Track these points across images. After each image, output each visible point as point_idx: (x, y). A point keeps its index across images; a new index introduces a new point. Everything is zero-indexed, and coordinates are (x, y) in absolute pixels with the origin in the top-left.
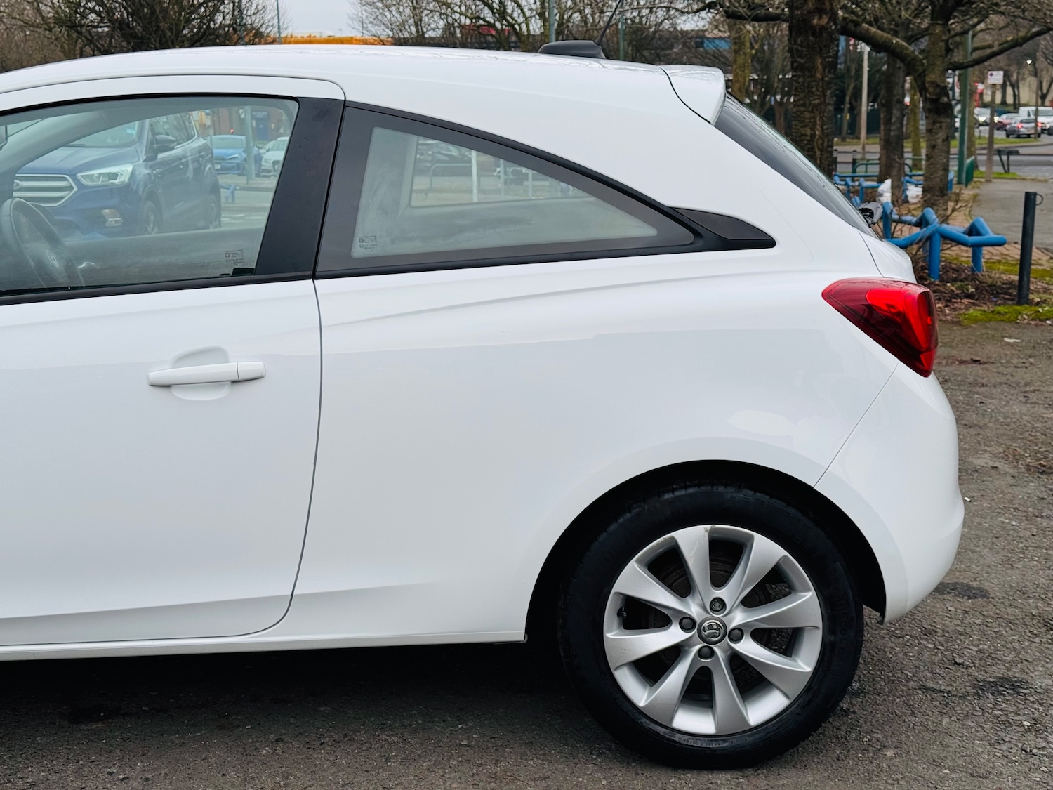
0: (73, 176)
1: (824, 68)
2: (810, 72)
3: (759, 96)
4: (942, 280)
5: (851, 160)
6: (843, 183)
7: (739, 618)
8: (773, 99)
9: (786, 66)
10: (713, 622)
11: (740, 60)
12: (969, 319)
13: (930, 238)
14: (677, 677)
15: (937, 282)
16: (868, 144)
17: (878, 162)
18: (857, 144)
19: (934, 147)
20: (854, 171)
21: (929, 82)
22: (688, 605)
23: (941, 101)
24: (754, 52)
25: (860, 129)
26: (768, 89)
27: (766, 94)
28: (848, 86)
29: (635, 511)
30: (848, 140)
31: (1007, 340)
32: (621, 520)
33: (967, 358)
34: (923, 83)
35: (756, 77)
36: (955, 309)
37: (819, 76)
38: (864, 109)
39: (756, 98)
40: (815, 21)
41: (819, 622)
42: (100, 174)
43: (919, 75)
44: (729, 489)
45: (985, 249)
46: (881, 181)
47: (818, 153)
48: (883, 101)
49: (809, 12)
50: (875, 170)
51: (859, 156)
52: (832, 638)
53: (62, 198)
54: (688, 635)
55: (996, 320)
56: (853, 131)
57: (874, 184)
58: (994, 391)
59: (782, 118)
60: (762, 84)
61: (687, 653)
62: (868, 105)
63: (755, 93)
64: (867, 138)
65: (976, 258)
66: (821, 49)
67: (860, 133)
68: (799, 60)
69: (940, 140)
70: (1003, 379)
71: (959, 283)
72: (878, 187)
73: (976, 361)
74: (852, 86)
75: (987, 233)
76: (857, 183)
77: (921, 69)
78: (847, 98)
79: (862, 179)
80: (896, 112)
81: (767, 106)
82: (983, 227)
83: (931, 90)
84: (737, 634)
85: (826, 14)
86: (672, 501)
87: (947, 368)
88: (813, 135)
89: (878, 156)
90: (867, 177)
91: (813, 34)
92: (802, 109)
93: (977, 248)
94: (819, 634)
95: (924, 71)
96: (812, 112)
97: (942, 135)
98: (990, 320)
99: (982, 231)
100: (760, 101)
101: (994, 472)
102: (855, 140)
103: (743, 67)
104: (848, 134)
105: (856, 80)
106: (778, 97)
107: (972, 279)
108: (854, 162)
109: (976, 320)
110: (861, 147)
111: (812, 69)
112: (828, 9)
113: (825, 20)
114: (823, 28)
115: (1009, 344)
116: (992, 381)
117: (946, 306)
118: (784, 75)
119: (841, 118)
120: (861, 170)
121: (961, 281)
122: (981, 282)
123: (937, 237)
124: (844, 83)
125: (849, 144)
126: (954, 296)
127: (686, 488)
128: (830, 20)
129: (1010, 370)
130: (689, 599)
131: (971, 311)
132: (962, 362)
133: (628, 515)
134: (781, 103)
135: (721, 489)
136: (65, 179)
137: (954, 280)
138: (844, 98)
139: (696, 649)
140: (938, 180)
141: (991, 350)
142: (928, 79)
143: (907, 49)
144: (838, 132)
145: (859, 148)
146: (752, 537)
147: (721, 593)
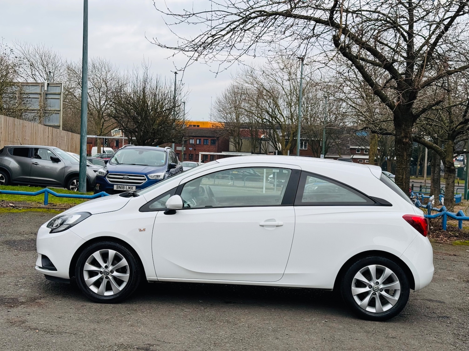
0: (146, 176)
1: (407, 156)
2: (402, 156)
3: (380, 156)
4: (447, 230)
5: (419, 186)
6: (415, 195)
7: (381, 286)
8: (386, 158)
9: (392, 145)
10: (376, 287)
11: (373, 142)
12: (455, 244)
13: (443, 216)
14: (367, 299)
15: (445, 231)
16: (427, 180)
17: (430, 187)
18: (422, 179)
19: (448, 184)
20: (421, 191)
21: (447, 161)
22: (371, 283)
23: (451, 168)
24: (379, 139)
25: (424, 173)
26: (384, 154)
27: (383, 155)
28: (419, 155)
29: (360, 260)
30: (419, 177)
31: (467, 251)
32: (357, 262)
33: (452, 254)
34: (445, 161)
35: (379, 148)
36: (451, 240)
37: (405, 158)
38: (426, 165)
39: (379, 157)
40: (404, 140)
41: (400, 288)
42: (154, 175)
43: (443, 158)
44: (381, 257)
45: (463, 222)
46: (431, 196)
47: (404, 184)
48: (432, 164)
49: (402, 137)
50: (429, 191)
51: (423, 185)
52: (403, 292)
53: (142, 183)
54: (370, 289)
55: (465, 245)
56: (421, 173)
57: (428, 196)
58: (459, 263)
59: (390, 166)
60: (382, 152)
61: (370, 293)
62: (428, 163)
63: (379, 155)
64: (427, 177)
65: (460, 225)
66: (406, 149)
67: (424, 175)
68: (398, 152)
69: (451, 182)
70: (463, 260)
71: (453, 232)
72: (429, 198)
73: (455, 255)
74: (421, 155)
75: (463, 216)
76: (421, 196)
77: (444, 157)
78: (419, 160)
79: (423, 194)
80: (437, 169)
81: (384, 161)
82: (462, 213)
83: (447, 164)
84: (381, 290)
85: (408, 138)
86: (368, 259)
87: (445, 256)
88: (403, 178)
89: (430, 185)
90: (425, 194)
91: (403, 144)
92: (399, 169)
93: (460, 220)
94: (400, 291)
95: (445, 157)
96: (402, 170)
97: (451, 180)
98: (463, 245)
99: (462, 215)
100: (380, 158)
101: (453, 281)
102: (422, 178)
103: (374, 145)
104: (419, 174)
105: (423, 152)
106: (389, 157)
107: (458, 231)
108: (421, 187)
109: (458, 244)
110: (424, 180)
111: (403, 156)
112: (409, 136)
113: (407, 140)
114: (407, 143)
115: (467, 252)
116: (459, 261)
117: (448, 239)
118: (391, 149)
119: (416, 168)
120: (423, 190)
121: (454, 231)
122: (461, 232)
123: (446, 216)
124: (417, 153)
125: (419, 179)
126: (451, 236)
127: (371, 256)
128: (409, 140)
129: (466, 258)
130: (371, 282)
131: (457, 241)
132: (450, 255)
133: (358, 261)
134: (390, 160)
135: (379, 257)
136: (144, 176)
137: (452, 231)
138: (417, 160)
139: (372, 293)
140: (450, 196)
141: (461, 253)
142: (446, 160)
143: (439, 148)
144: (414, 173)
145: (423, 181)
146: (385, 268)
147: (378, 281)
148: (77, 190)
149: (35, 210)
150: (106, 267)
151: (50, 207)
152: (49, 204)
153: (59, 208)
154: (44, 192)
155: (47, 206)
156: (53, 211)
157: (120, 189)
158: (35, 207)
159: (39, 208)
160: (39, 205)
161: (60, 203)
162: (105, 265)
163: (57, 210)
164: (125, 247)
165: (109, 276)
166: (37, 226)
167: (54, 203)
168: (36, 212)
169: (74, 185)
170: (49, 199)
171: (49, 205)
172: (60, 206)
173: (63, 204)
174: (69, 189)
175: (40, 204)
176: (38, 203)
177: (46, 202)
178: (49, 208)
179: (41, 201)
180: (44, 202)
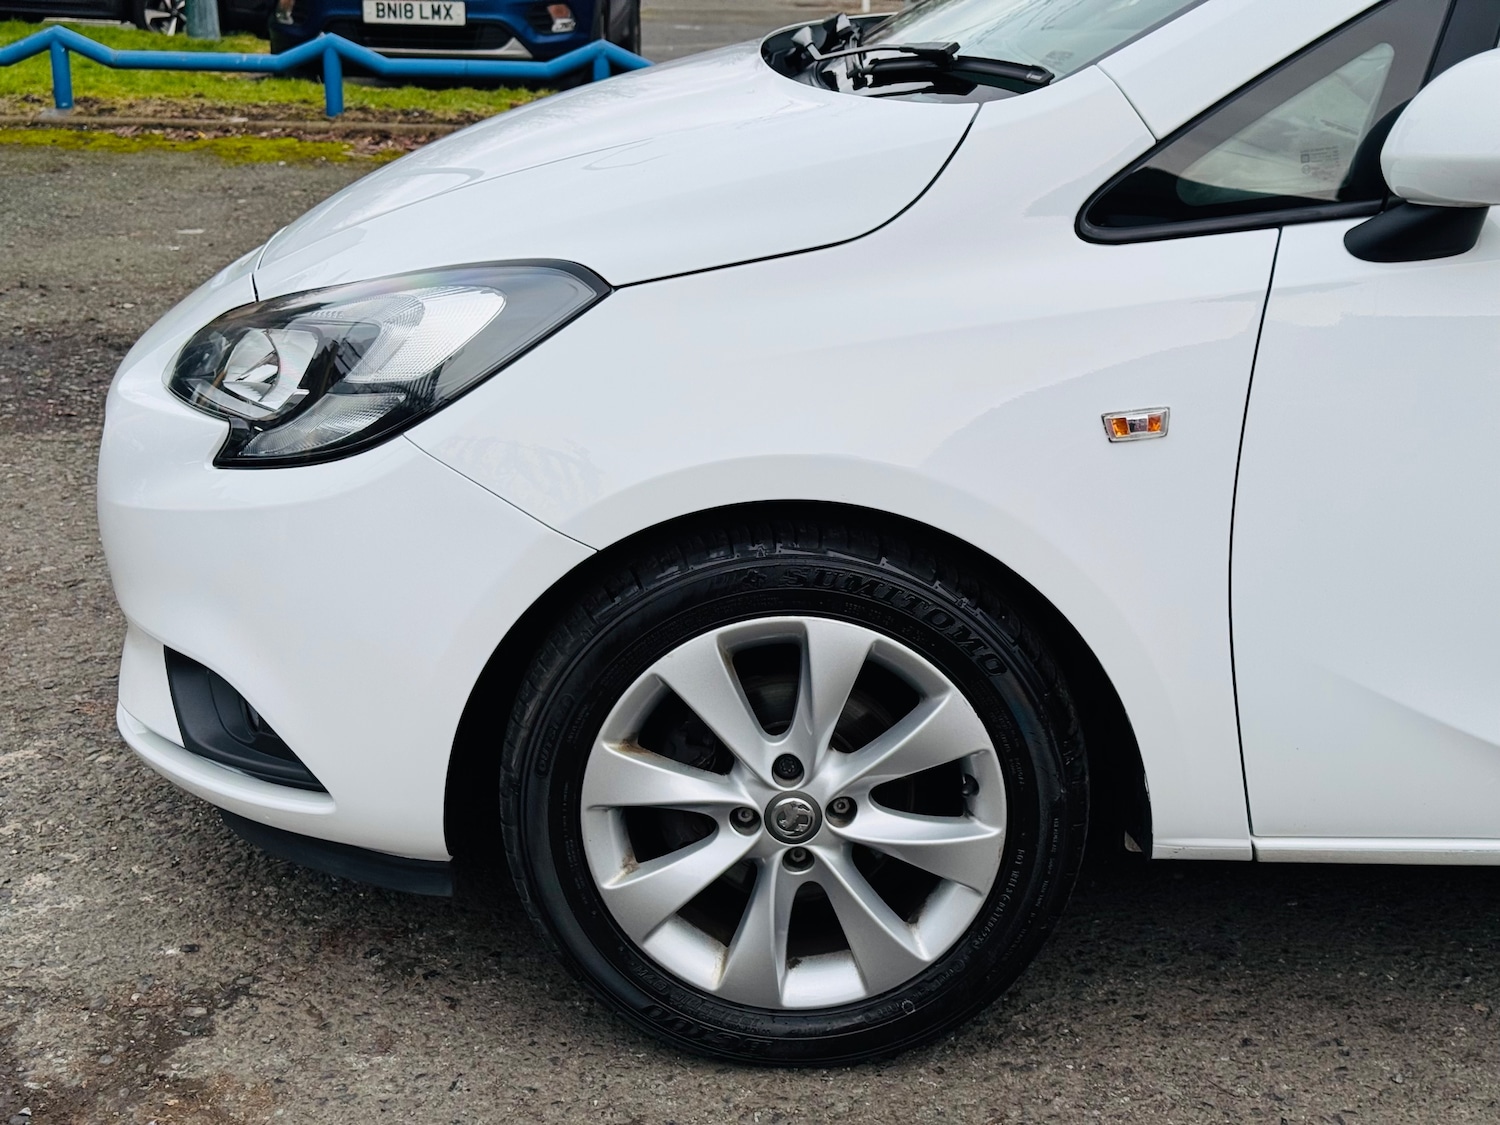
148: (179, 29)
149: (17, 138)
150: (788, 768)
151: (84, 119)
152: (78, 102)
153: (128, 125)
154: (44, 47)
155: (71, 115)
156: (103, 137)
157: (392, 20)
158: (16, 124)
159: (35, 125)
160: (33, 112)
161: (131, 99)
162: (776, 747)
163: (120, 131)
164: (959, 588)
165: (818, 851)
166: (41, 231)
167: (101, 96)
168: (26, 146)
169: (162, 6)
170: (75, 81)
171: (79, 109)
172: (131, 112)
173: (147, 102)
174: (141, 24)
175: (36, 106)
176: (26, 99)
177: (61, 94)
178: (80, 126)
179: (38, 91)
180: (55, 93)
